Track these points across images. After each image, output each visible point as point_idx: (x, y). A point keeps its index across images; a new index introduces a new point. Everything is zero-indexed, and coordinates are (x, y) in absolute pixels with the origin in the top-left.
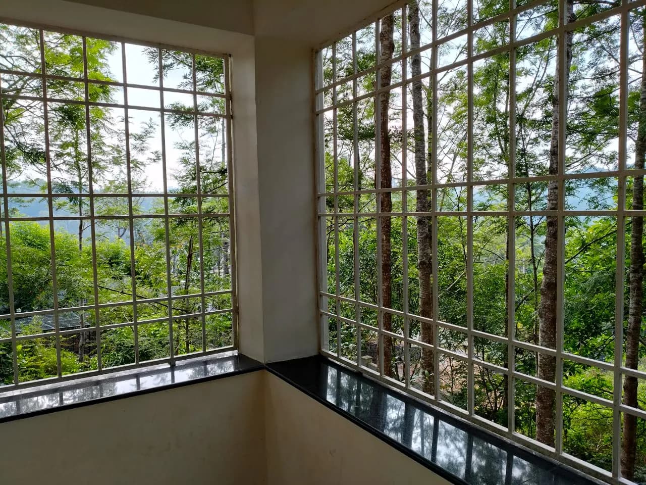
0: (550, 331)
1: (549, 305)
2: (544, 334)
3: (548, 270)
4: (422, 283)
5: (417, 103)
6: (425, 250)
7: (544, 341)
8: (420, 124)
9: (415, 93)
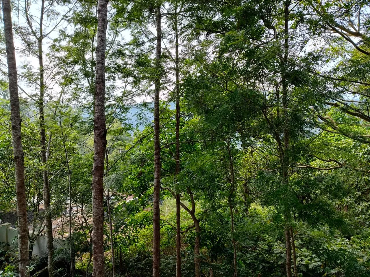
0: (98, 197)
1: (97, 181)
2: (95, 200)
3: (96, 158)
4: (17, 172)
5: (8, 40)
6: (18, 148)
7: (95, 204)
8: (11, 56)
9: (6, 32)
